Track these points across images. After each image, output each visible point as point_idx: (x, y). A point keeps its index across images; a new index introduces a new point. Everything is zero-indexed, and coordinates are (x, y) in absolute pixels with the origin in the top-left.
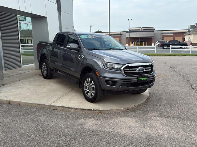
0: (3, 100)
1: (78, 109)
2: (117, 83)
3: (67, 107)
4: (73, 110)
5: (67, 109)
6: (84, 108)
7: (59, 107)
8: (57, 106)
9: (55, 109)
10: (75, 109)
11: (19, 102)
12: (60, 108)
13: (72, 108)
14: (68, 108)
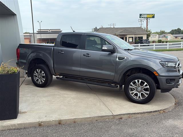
0: (50, 121)
1: (144, 113)
2: (175, 80)
3: (133, 114)
4: (139, 115)
5: (133, 115)
6: (150, 111)
7: (124, 114)
8: (122, 114)
9: (121, 118)
10: (141, 113)
11: (74, 119)
12: (126, 116)
13: (138, 113)
14: (135, 114)
